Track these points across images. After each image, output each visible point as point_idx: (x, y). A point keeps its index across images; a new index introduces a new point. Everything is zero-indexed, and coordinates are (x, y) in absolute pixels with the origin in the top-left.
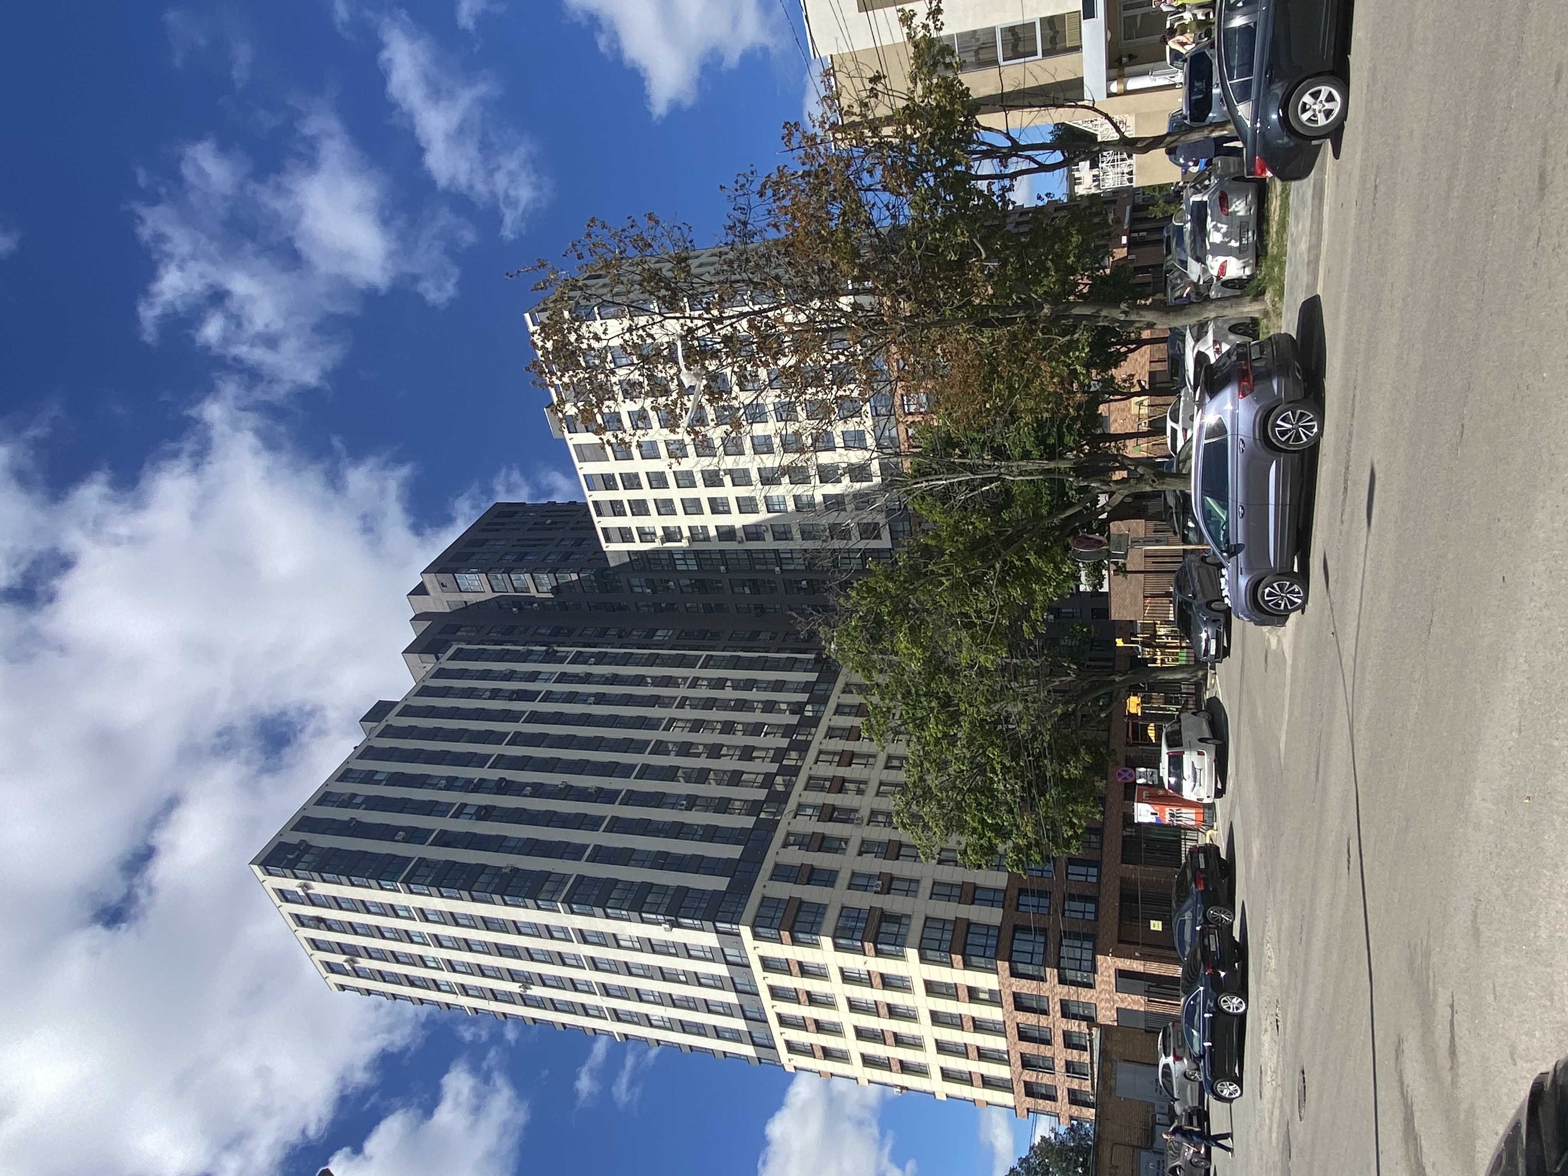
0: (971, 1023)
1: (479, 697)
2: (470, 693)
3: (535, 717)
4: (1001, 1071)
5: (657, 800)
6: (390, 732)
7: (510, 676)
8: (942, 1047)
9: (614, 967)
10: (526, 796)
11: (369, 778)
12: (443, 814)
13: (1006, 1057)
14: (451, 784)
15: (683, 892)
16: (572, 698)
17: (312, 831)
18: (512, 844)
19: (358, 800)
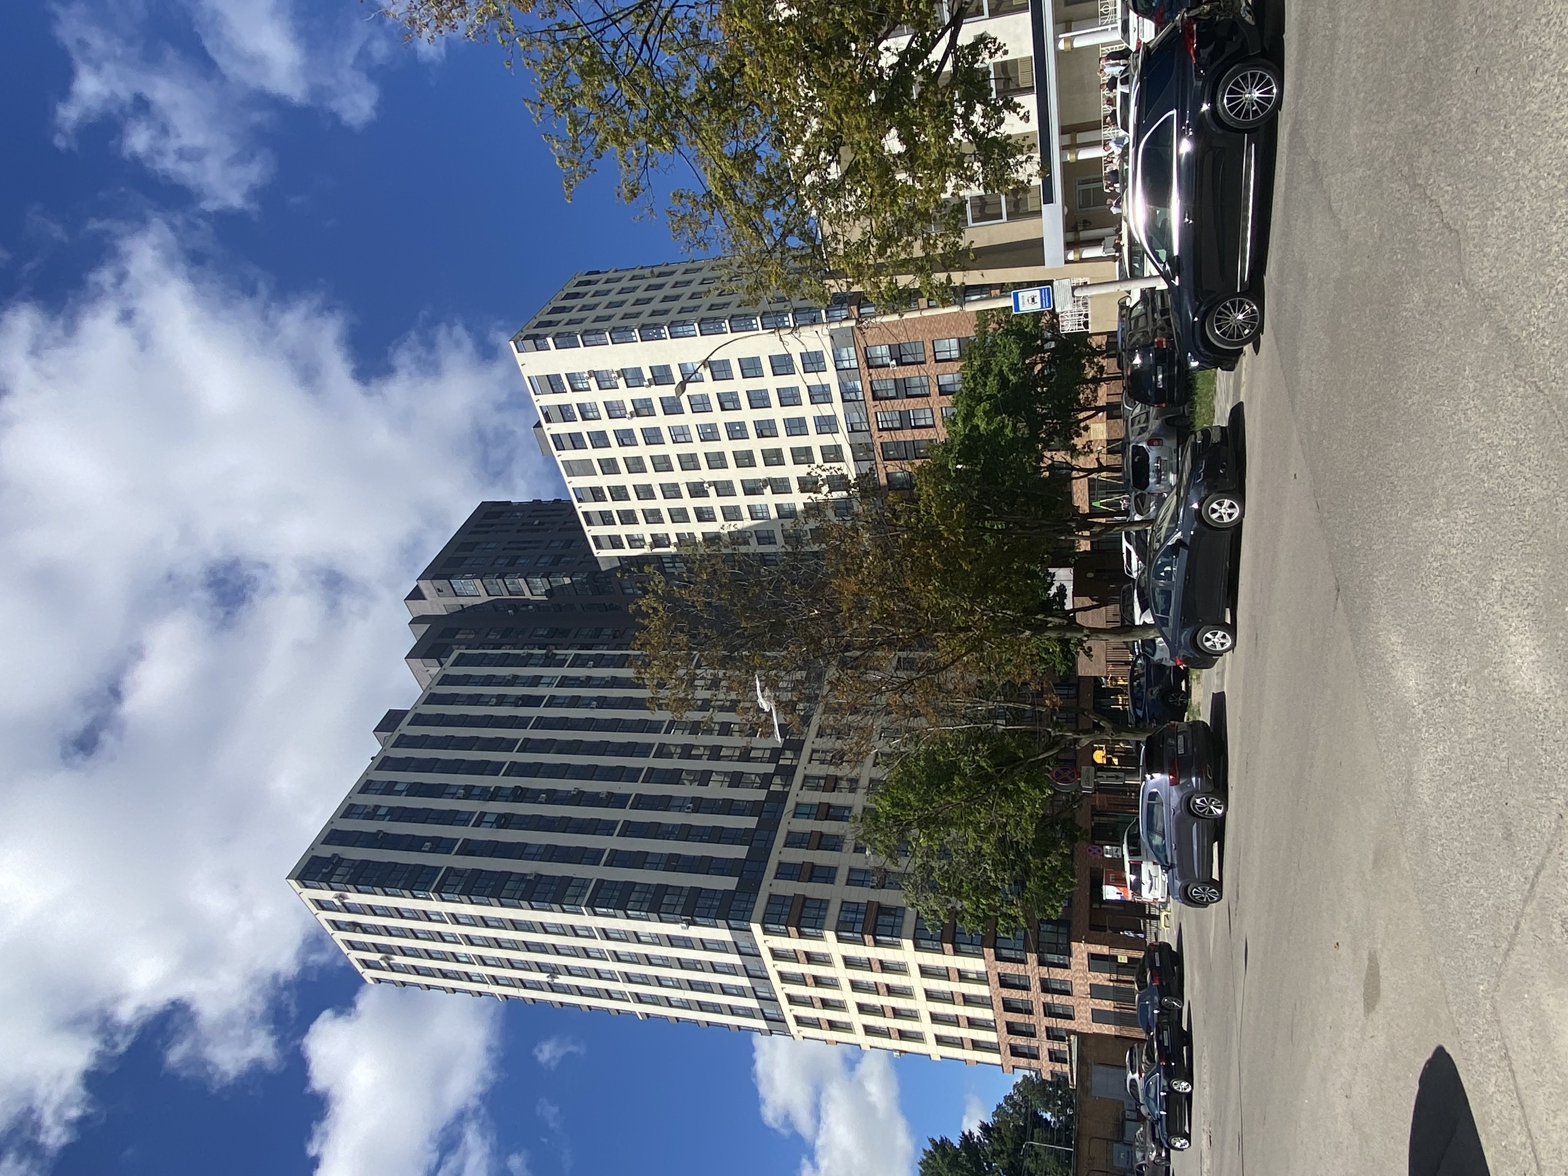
0: (961, 998)
1: (486, 704)
2: (475, 700)
3: (542, 723)
4: (989, 1037)
5: (664, 803)
6: (403, 741)
7: (513, 681)
8: (935, 1018)
9: (635, 959)
10: (541, 803)
11: (389, 789)
12: (465, 823)
13: (993, 1024)
14: (469, 793)
15: (697, 892)
16: (575, 702)
17: (341, 844)
18: (534, 851)
19: (382, 812)
